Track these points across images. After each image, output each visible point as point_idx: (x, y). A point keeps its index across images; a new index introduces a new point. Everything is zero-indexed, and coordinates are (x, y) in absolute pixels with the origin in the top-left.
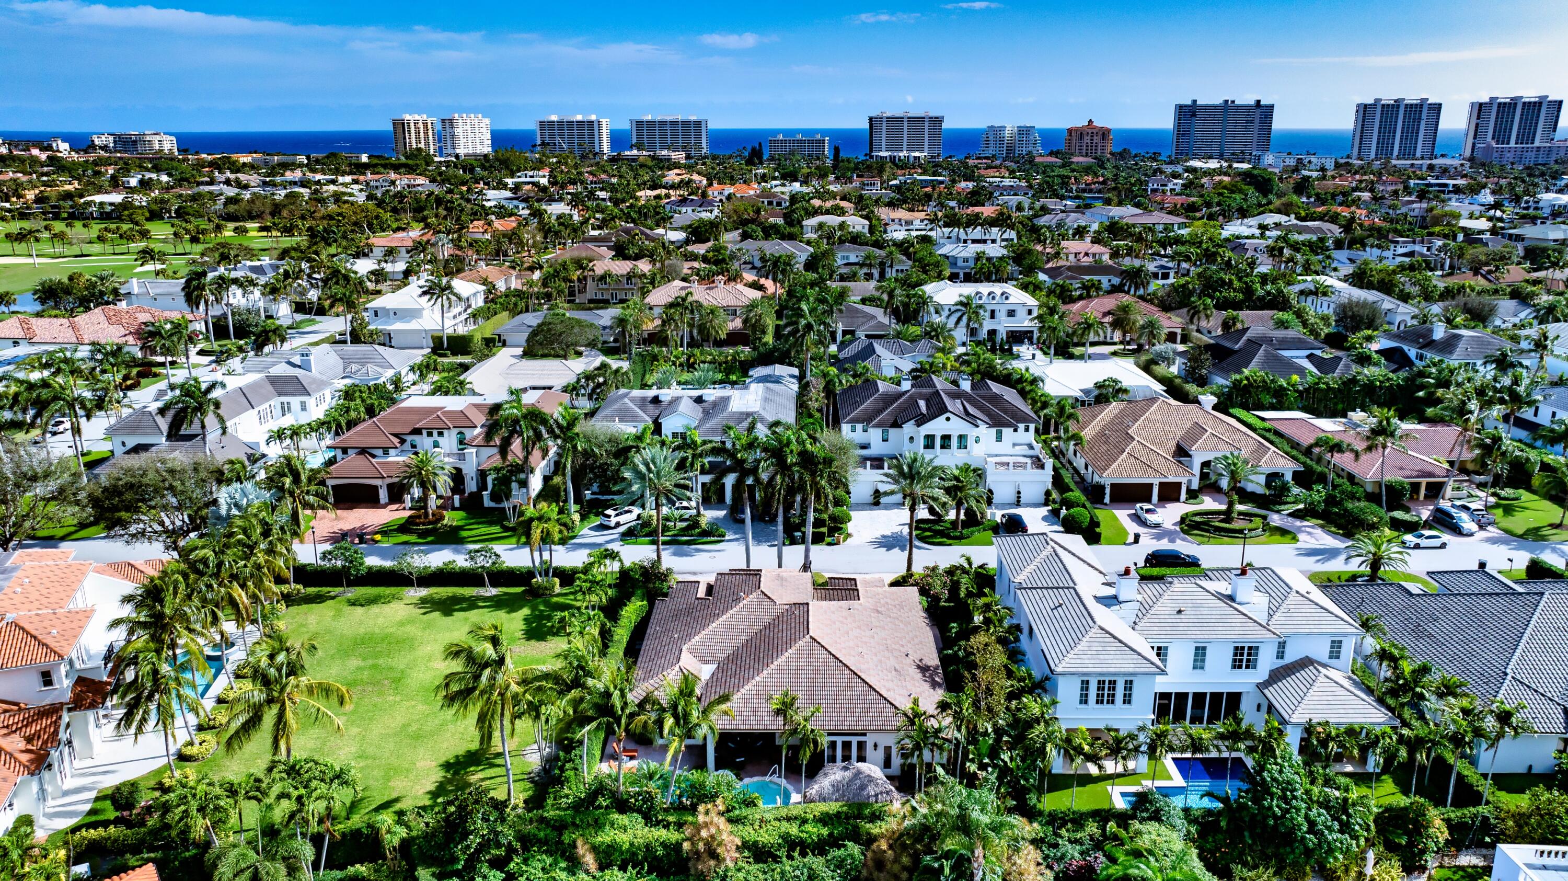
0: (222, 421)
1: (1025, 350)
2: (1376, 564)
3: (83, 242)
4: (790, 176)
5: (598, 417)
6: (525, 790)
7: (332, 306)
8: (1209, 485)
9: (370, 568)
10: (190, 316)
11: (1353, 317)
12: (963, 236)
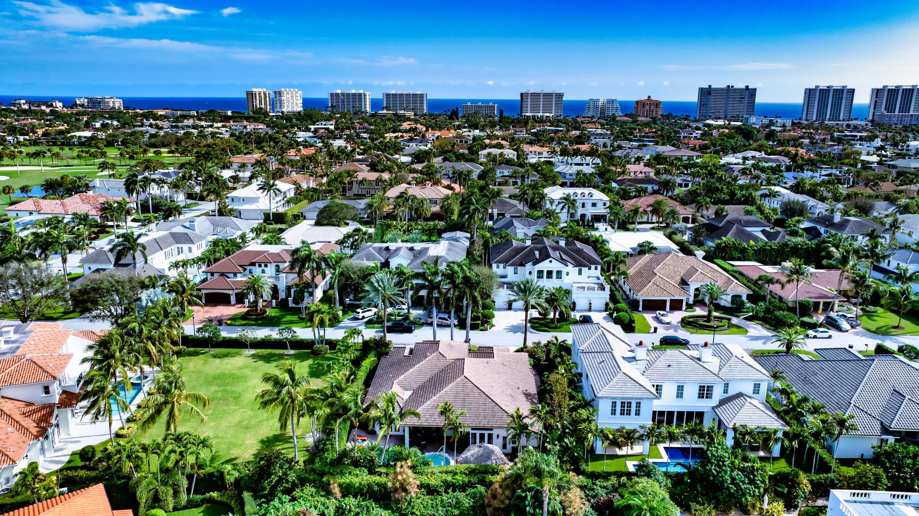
0: (145, 257)
1: (601, 226)
2: (789, 346)
3: (69, 158)
4: (474, 126)
5: (354, 258)
6: (304, 456)
7: (208, 195)
8: (699, 302)
9: (224, 338)
10: (128, 200)
11: (791, 209)
12: (570, 161)
